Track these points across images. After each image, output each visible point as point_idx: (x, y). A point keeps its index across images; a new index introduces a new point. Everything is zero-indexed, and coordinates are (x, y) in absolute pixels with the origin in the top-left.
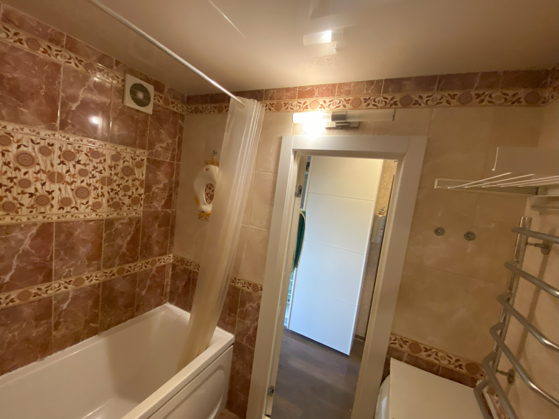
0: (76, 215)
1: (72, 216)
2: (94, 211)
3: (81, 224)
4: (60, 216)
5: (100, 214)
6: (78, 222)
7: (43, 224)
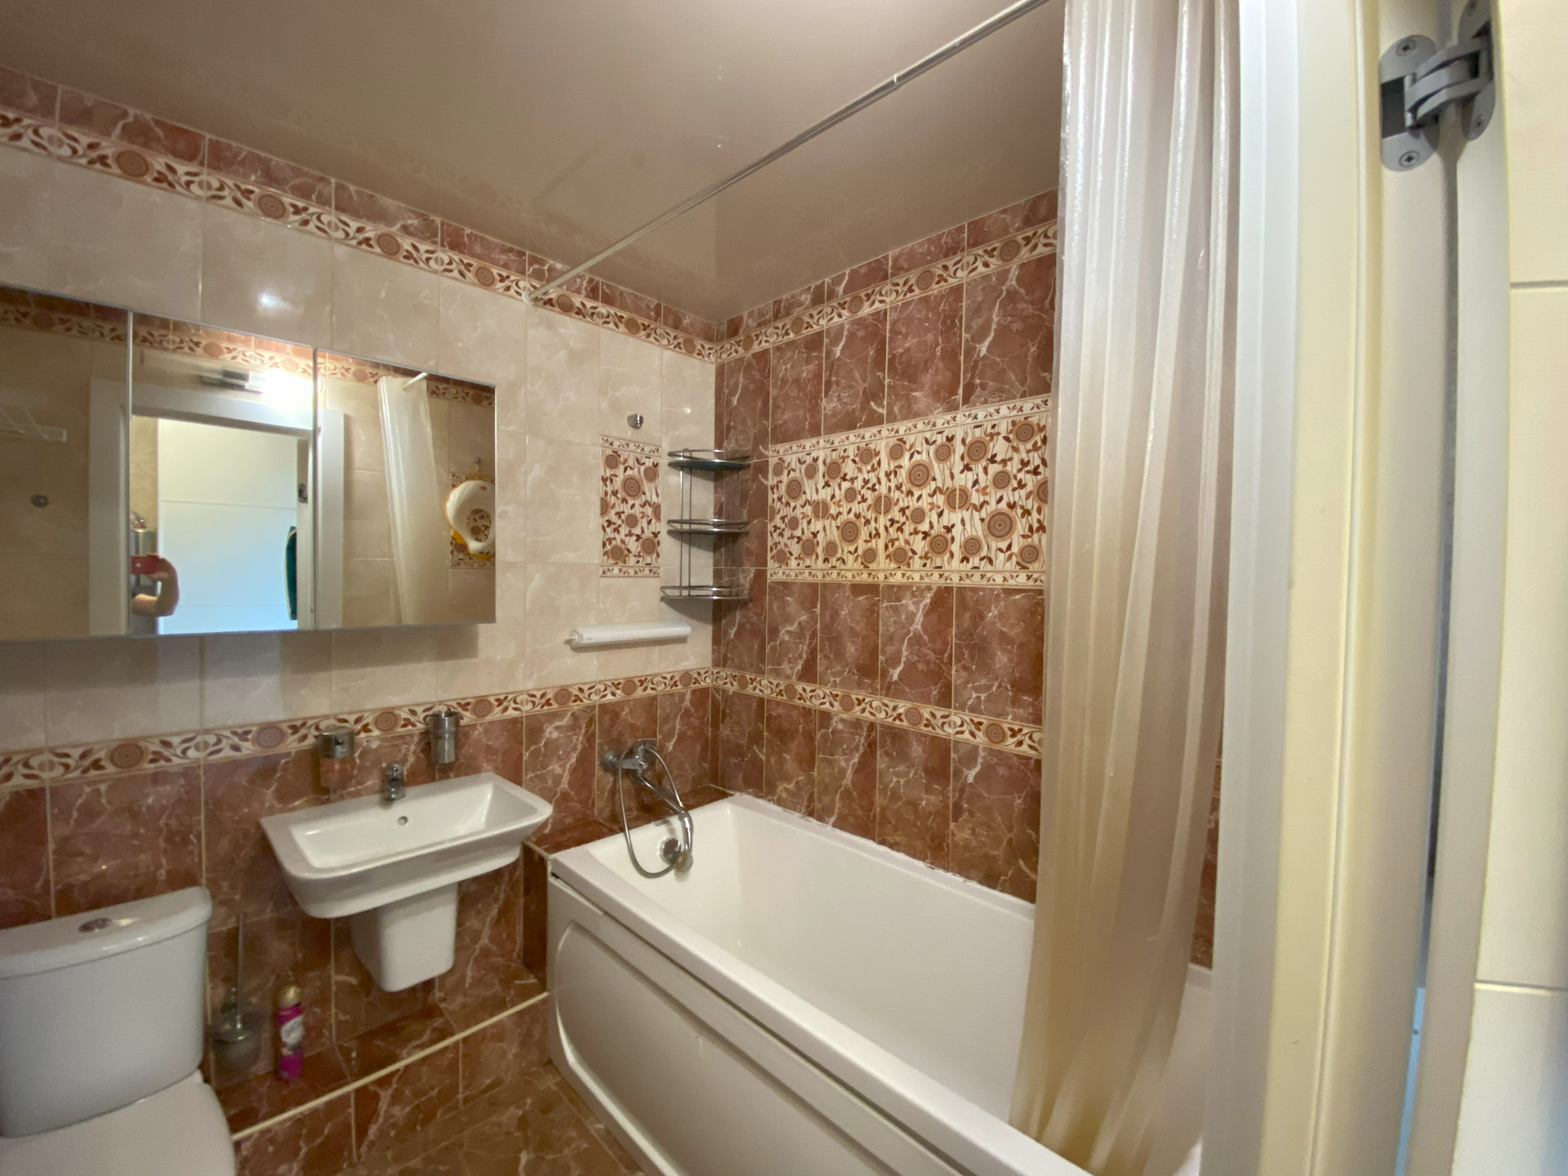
0: (988, 575)
1: (982, 577)
2: (1024, 567)
3: (998, 595)
4: (964, 576)
5: (1035, 576)
6: (992, 590)
7: (939, 590)
